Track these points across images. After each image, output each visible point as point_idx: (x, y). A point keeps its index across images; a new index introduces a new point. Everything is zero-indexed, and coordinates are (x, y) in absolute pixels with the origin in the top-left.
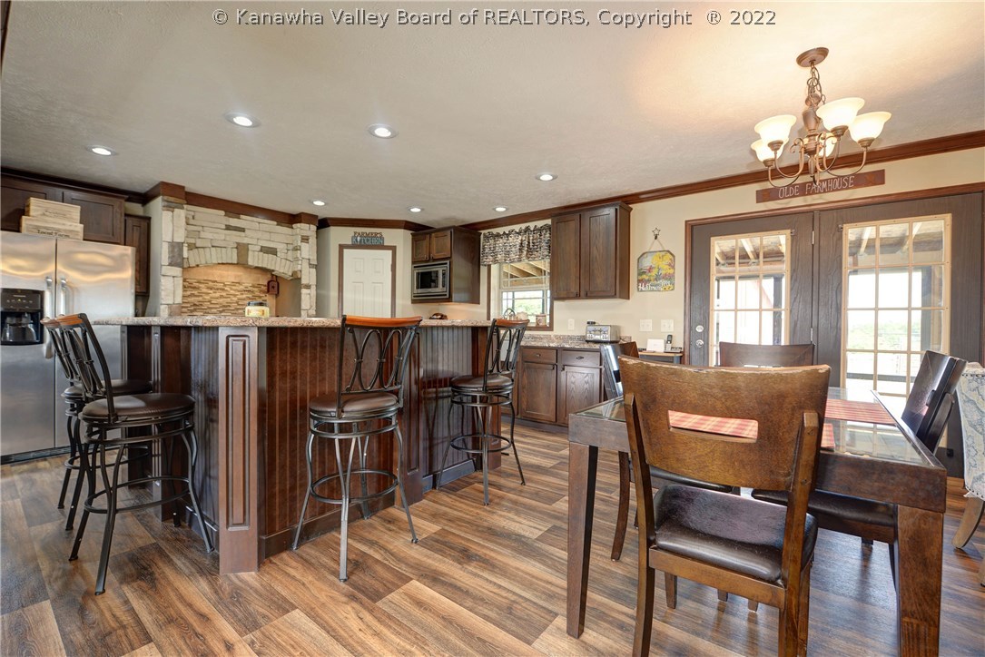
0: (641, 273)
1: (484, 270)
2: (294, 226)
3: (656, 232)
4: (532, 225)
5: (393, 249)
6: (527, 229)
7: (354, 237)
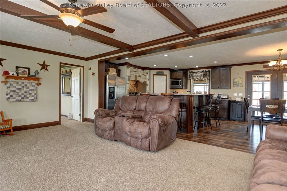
0: (234, 83)
1: (189, 81)
2: (144, 70)
3: (238, 73)
4: (204, 70)
5: (166, 75)
6: (203, 71)
7: (157, 73)
